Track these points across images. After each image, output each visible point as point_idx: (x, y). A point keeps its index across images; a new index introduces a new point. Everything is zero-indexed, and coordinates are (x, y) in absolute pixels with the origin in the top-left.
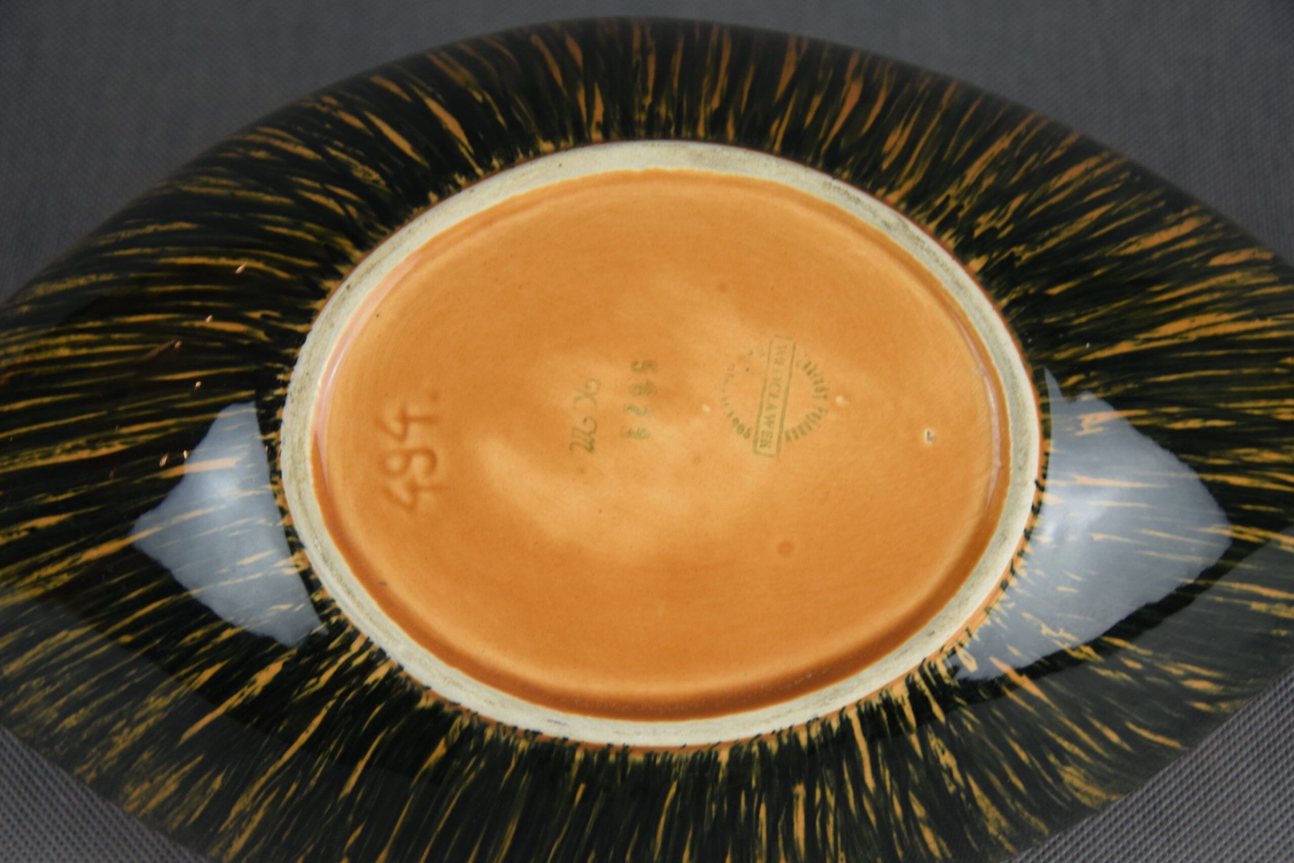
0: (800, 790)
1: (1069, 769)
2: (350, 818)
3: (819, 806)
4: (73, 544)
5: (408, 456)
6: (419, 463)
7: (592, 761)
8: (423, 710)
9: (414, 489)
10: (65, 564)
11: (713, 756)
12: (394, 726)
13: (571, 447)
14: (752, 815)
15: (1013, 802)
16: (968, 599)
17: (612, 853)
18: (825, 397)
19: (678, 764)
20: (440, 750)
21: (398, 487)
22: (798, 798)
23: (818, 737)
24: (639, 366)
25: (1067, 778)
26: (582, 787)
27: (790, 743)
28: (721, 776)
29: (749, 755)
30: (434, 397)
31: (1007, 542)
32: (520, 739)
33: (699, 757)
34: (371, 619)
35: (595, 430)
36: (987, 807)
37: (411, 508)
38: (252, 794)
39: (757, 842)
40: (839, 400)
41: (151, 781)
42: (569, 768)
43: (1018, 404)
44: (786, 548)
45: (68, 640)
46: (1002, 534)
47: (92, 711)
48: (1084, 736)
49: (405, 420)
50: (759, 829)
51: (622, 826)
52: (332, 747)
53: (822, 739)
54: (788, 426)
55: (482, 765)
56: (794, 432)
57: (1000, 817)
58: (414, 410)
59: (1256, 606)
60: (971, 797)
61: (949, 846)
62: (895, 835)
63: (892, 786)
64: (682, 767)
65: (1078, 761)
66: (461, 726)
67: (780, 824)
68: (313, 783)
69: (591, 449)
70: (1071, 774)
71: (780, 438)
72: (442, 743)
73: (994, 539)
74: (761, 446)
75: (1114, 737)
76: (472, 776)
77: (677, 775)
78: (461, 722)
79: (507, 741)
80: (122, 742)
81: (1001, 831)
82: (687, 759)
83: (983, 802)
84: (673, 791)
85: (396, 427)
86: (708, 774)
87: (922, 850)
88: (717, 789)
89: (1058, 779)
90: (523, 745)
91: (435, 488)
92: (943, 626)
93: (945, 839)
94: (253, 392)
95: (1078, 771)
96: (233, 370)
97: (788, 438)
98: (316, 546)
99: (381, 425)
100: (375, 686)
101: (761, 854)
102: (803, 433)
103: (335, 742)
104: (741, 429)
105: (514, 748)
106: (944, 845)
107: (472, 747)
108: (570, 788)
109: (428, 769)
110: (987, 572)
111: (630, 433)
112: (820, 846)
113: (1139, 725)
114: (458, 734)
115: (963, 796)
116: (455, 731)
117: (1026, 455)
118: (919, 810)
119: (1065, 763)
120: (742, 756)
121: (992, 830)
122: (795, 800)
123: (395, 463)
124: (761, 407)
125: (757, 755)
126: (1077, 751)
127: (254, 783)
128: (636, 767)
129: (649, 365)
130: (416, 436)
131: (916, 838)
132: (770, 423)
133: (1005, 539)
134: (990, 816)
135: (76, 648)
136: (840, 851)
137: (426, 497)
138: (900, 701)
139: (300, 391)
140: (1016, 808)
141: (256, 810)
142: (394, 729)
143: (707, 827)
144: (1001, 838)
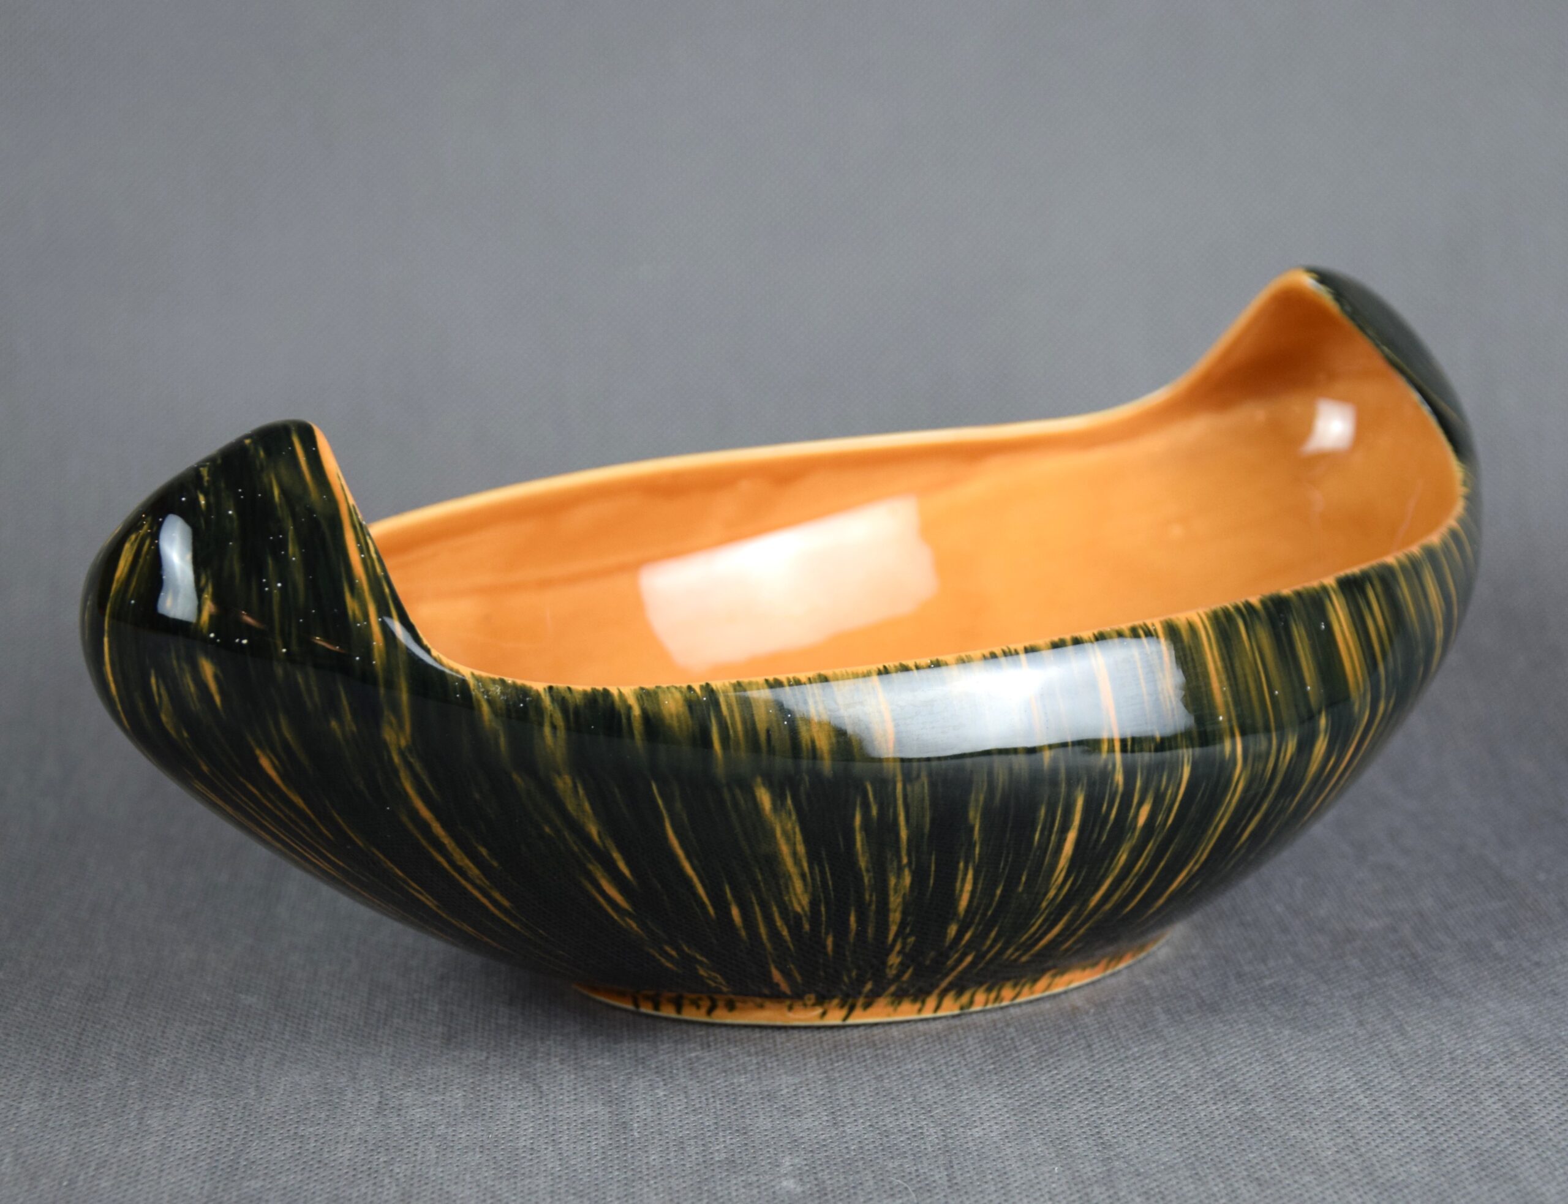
1: (798, 909)
15: (870, 905)
25: (805, 900)
36: (895, 911)
48: (763, 930)
57: (892, 892)
60: (902, 925)
61: (955, 879)
62: (990, 913)
65: (785, 910)
70: (800, 903)
75: (735, 912)
81: (899, 875)
83: (895, 917)
87: (980, 886)
89: (814, 903)
93: (953, 890)
95: (791, 901)
106: (958, 884)
113: (702, 905)
115: (908, 930)
118: (953, 930)
119: (798, 917)
121: (907, 879)
126: (779, 923)
131: (975, 904)
134: (899, 900)
140: (871, 896)
144: (905, 860)
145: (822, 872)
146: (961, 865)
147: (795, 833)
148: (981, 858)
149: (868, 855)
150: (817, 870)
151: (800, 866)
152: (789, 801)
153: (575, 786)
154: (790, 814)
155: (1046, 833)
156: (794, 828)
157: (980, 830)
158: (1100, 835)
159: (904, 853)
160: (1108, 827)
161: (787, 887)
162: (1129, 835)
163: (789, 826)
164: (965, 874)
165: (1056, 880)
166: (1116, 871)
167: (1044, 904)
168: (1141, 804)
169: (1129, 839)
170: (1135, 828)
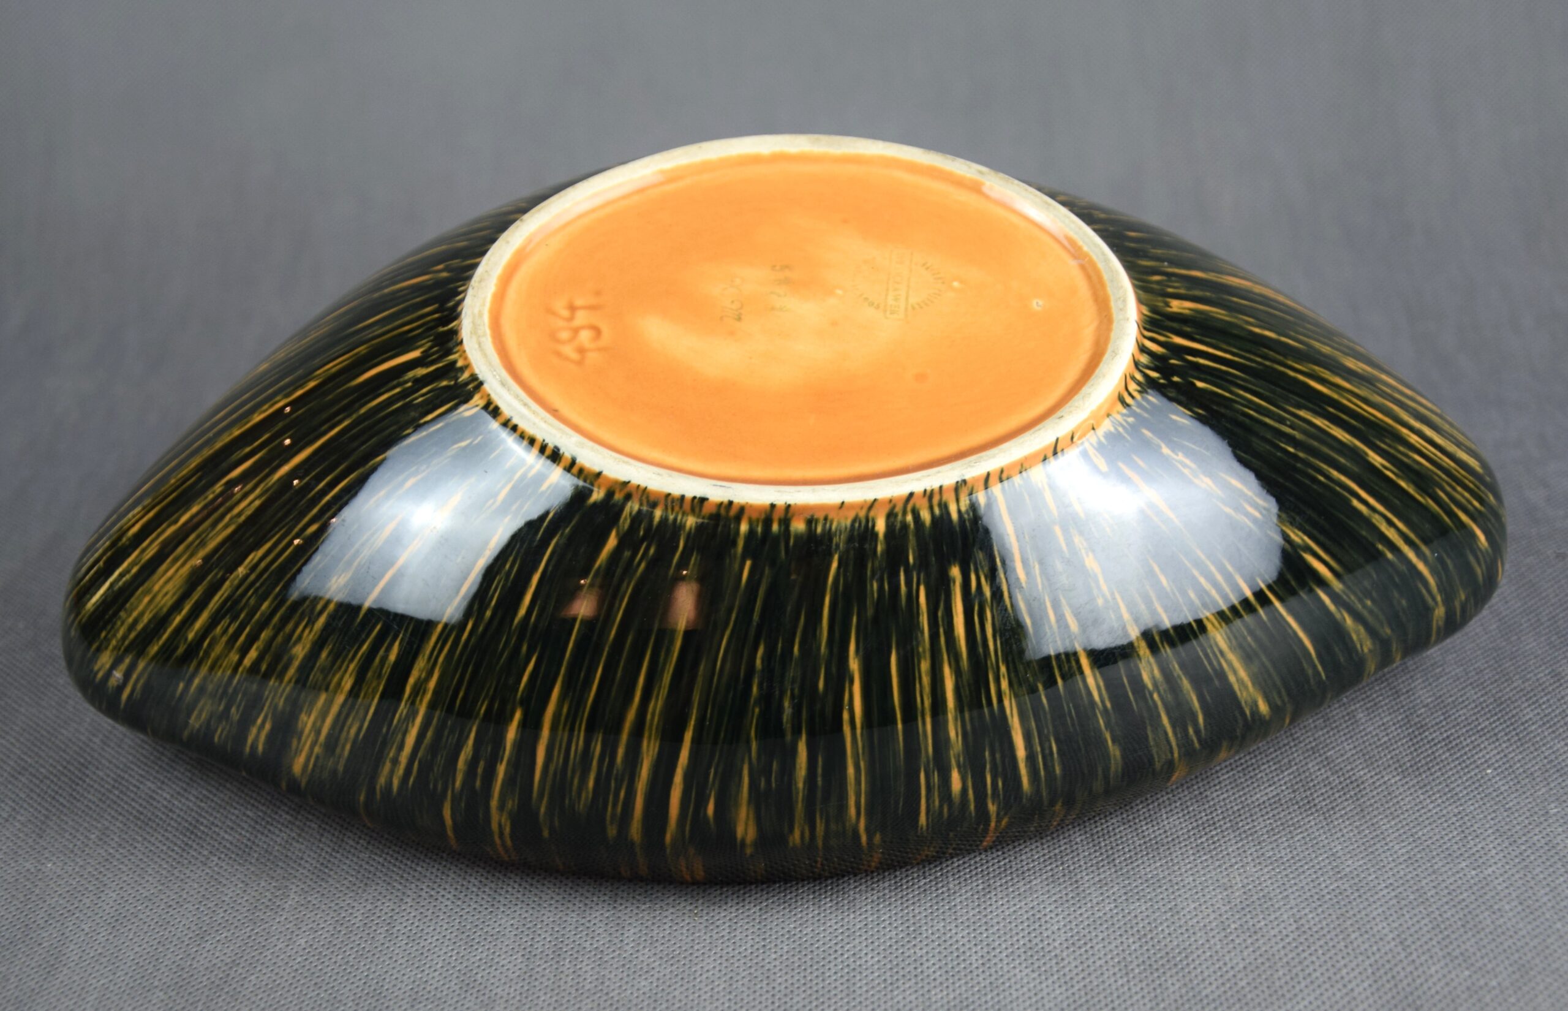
0: (955, 572)
2: (524, 648)
3: (975, 596)
4: (267, 470)
5: (576, 331)
6: (585, 336)
7: (757, 532)
8: (595, 504)
9: (581, 351)
10: (258, 491)
11: (870, 524)
12: (567, 527)
13: (722, 318)
14: (912, 598)
16: (1090, 394)
17: (780, 645)
18: (943, 283)
19: (838, 533)
20: (612, 542)
21: (568, 350)
22: (954, 582)
23: (967, 512)
24: (778, 268)
26: (748, 563)
27: (942, 515)
28: (879, 548)
29: (905, 526)
30: (598, 293)
31: (1118, 356)
32: (687, 515)
33: (857, 525)
34: (545, 422)
35: (741, 308)
37: (580, 363)
38: (428, 652)
39: (919, 635)
40: (956, 284)
41: (327, 689)
42: (734, 543)
43: (1112, 271)
44: (921, 377)
45: (255, 561)
46: (1113, 352)
47: (274, 628)
49: (572, 308)
50: (921, 617)
51: (789, 608)
52: (507, 566)
53: (971, 514)
54: (913, 300)
55: (652, 551)
56: (918, 304)
58: (579, 302)
59: (1355, 503)
61: (1107, 688)
63: (1043, 584)
64: (842, 537)
66: (631, 513)
67: (940, 614)
68: (488, 613)
69: (739, 319)
71: (906, 309)
72: (613, 534)
73: (1107, 356)
74: (891, 314)
76: (643, 565)
77: (838, 545)
78: (631, 507)
79: (675, 519)
80: (300, 651)
81: (1153, 678)
82: (846, 528)
84: (835, 565)
85: (565, 313)
86: (867, 546)
88: (877, 564)
90: (691, 521)
91: (599, 350)
92: (1071, 412)
93: (1103, 677)
94: (436, 306)
96: (418, 300)
97: (914, 308)
98: (494, 376)
99: (550, 312)
100: (549, 492)
101: (924, 651)
102: (927, 305)
103: (511, 559)
104: (871, 304)
105: (682, 526)
107: (642, 533)
108: (736, 566)
109: (600, 567)
110: (1104, 376)
111: (773, 309)
112: (981, 650)
114: (628, 521)
116: (626, 519)
117: (1124, 301)
120: (898, 525)
121: (1146, 678)
122: (952, 584)
123: (565, 335)
124: (887, 290)
125: (912, 526)
127: (429, 638)
128: (798, 537)
129: (787, 267)
130: (581, 318)
131: (1076, 666)
132: (896, 299)
133: (1116, 354)
134: (1142, 654)
135: (263, 565)
136: (1001, 664)
137: (592, 357)
138: (1040, 485)
139: (480, 281)
140: (1166, 652)
141: (430, 674)
142: (567, 530)
143: (870, 612)
144: (1156, 696)
145: (1211, 663)
146: (1109, 705)
147: (1240, 690)
148: (1095, 715)
149: (1185, 692)
150: (1215, 663)
151: (1227, 661)
152: (1248, 712)
153: (1361, 647)
154: (1246, 702)
155: (1047, 751)
156: (1242, 694)
157: (1107, 741)
158: (993, 754)
159: (1159, 703)
160: (988, 767)
161: (1229, 638)
162: (961, 759)
163: (1245, 694)
164: (1100, 695)
165: (1010, 699)
166: (950, 717)
167: (1003, 669)
168: (964, 790)
169: (959, 756)
170: (959, 767)
